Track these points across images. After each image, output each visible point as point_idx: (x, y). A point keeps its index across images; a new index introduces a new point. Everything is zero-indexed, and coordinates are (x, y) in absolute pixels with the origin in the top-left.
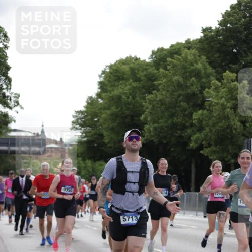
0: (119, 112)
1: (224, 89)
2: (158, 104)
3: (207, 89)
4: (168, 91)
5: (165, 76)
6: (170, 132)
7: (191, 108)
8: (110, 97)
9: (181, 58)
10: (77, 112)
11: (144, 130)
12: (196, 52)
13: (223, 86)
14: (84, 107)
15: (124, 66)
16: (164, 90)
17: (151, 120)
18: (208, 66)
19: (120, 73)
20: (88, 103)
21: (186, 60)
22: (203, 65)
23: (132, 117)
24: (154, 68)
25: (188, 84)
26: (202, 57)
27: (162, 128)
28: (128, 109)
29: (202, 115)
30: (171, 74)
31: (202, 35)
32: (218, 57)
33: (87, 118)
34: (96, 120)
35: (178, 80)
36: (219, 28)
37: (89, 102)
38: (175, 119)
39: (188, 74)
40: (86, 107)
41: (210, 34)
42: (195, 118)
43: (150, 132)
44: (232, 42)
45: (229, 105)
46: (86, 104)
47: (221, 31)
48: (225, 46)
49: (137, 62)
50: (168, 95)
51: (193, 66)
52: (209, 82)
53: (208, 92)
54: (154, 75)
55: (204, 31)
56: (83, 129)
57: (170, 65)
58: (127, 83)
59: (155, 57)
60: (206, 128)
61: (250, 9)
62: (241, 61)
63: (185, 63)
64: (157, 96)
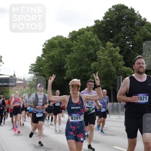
0: (53, 64)
1: (107, 51)
2: (73, 59)
3: (98, 51)
4: (78, 53)
5: (76, 45)
7: (90, 61)
8: (49, 56)
9: (84, 36)
10: (32, 65)
11: (66, 73)
12: (92, 32)
13: (106, 50)
14: (35, 62)
15: (55, 41)
16: (76, 52)
17: (69, 68)
18: (98, 40)
19: (53, 44)
20: (37, 60)
21: (87, 37)
22: (96, 39)
23: (60, 66)
24: (70, 41)
25: (88, 49)
26: (95, 35)
27: (75, 71)
28: (58, 62)
29: (96, 64)
30: (79, 44)
31: (95, 24)
32: (103, 35)
33: (37, 67)
34: (41, 68)
35: (83, 47)
36: (103, 20)
37: (38, 59)
38: (82, 67)
39: (88, 44)
40: (36, 62)
41: (98, 24)
42: (92, 66)
43: (69, 74)
44: (110, 27)
45: (109, 59)
46: (36, 60)
47: (104, 22)
48: (107, 29)
49: (61, 38)
50: (78, 55)
51: (91, 40)
52: (99, 48)
53: (98, 53)
54: (70, 45)
55: (96, 22)
56: (35, 73)
57: (78, 39)
58: (57, 49)
59: (71, 36)
61: (118, 11)
62: (115, 37)
63: (86, 38)
64: (72, 55)
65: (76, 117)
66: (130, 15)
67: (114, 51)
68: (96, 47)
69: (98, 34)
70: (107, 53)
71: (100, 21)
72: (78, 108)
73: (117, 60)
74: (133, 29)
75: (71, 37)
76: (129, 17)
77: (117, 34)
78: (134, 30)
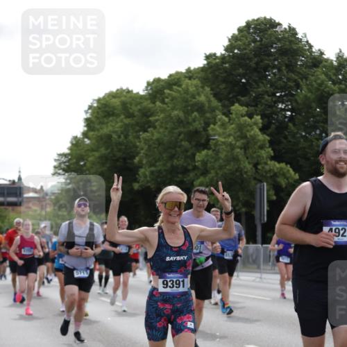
0: (109, 153)
1: (233, 126)
2: (154, 143)
3: (212, 126)
4: (166, 128)
5: (163, 111)
6: (169, 176)
7: (194, 148)
8: (98, 136)
9: (180, 89)
10: (60, 155)
11: (139, 175)
12: (199, 82)
13: (231, 122)
14: (68, 148)
15: (114, 100)
16: (161, 127)
17: (146, 163)
18: (213, 99)
19: (109, 107)
20: (72, 144)
21: (187, 91)
22: (207, 97)
23: (125, 159)
24: (149, 101)
25: (190, 120)
26: (206, 88)
27: (160, 172)
28: (120, 150)
29: (207, 155)
30: (169, 108)
31: (205, 62)
32: (224, 88)
33: (71, 162)
34: (82, 163)
35: (178, 116)
36: (224, 54)
37: (74, 142)
38: (175, 161)
39: (189, 108)
40: (70, 149)
41: (214, 62)
42: (199, 159)
43: (145, 176)
44: (241, 71)
45: (238, 144)
46: (70, 145)
47: (228, 58)
48: (233, 75)
49: (129, 95)
50: (166, 133)
51: (194, 98)
52: (215, 118)
53: (213, 129)
54: (149, 110)
55: (208, 57)
56: (66, 174)
57: (167, 98)
58: (118, 120)
59: (151, 89)
60: (212, 171)
61: (260, 32)
62: (251, 93)
63: (185, 95)
64: (154, 134)
65: (175, 280)
66: (287, 43)
67: (248, 125)
68: (208, 115)
69: (214, 86)
70: (233, 128)
71: (217, 57)
72: (182, 258)
73: (256, 147)
74: (293, 75)
75: (150, 92)
76: (285, 47)
77: (256, 86)
78: (296, 78)
